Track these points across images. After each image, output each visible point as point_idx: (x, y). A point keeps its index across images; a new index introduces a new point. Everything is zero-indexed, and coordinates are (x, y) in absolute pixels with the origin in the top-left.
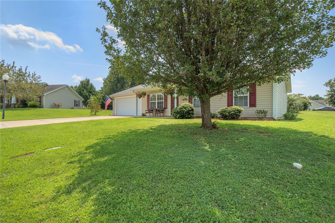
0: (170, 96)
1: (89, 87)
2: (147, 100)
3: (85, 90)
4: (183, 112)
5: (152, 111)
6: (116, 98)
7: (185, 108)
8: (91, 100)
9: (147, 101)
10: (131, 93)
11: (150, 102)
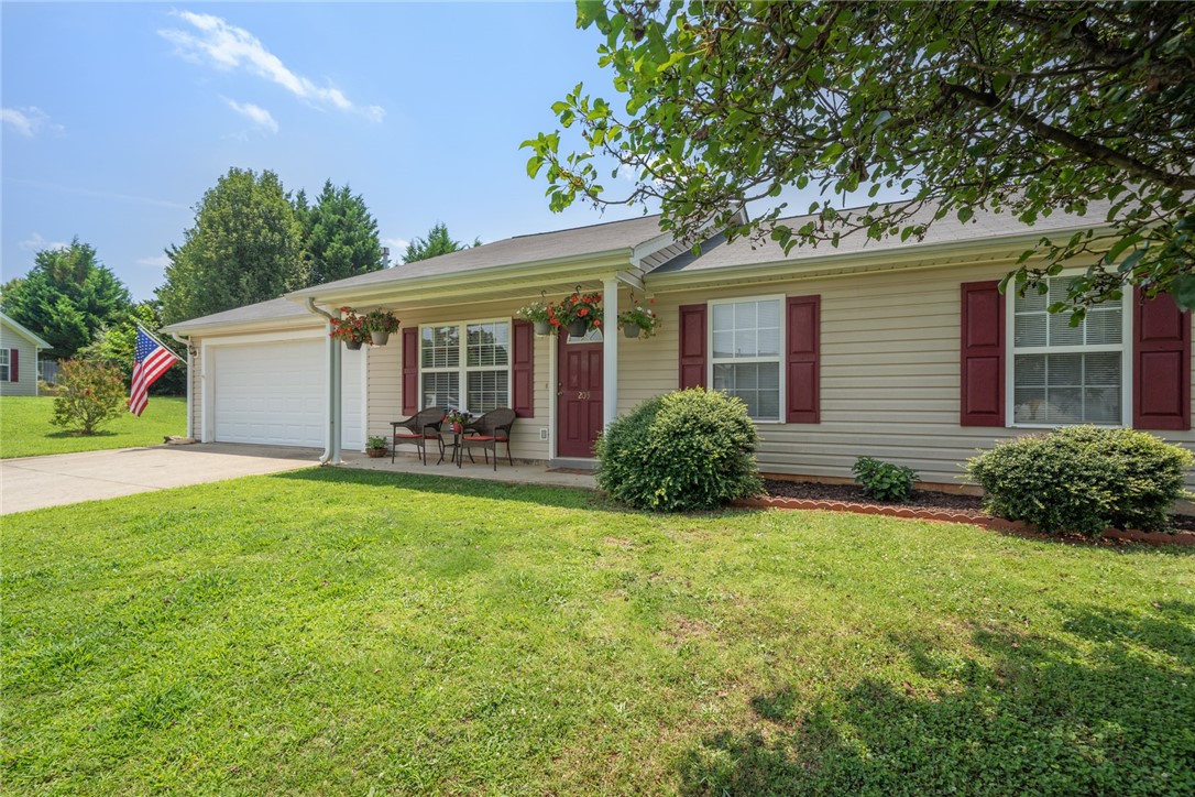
0: (552, 339)
1: (89, 285)
2: (400, 359)
3: (65, 298)
4: (700, 459)
5: (436, 426)
6: (205, 343)
7: (710, 429)
8: (98, 348)
9: (400, 366)
10: (302, 316)
11: (421, 370)
